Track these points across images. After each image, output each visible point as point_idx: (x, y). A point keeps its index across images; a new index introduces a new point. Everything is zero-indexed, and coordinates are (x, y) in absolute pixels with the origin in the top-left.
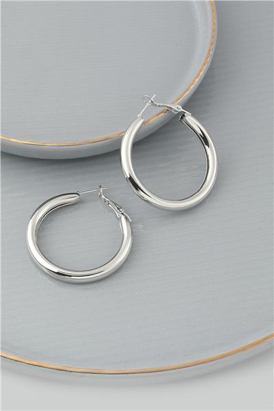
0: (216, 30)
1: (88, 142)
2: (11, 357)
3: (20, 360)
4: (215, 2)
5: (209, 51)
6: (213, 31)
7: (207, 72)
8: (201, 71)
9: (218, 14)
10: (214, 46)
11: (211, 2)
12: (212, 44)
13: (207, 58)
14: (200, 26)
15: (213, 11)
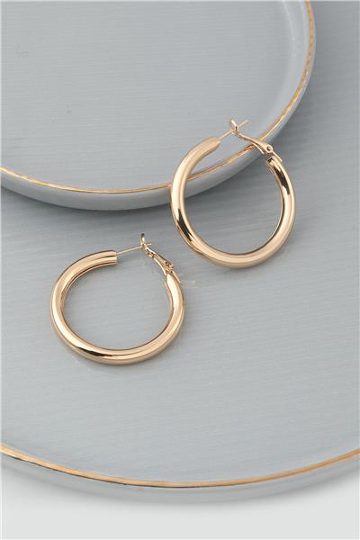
0: (314, 45)
1: (147, 189)
2: (48, 465)
3: (59, 469)
4: (312, 2)
5: (305, 72)
6: (311, 45)
7: (303, 98)
8: (294, 97)
9: (316, 24)
10: (311, 65)
11: (307, 3)
12: (308, 63)
13: (302, 80)
14: (293, 39)
15: (310, 20)
